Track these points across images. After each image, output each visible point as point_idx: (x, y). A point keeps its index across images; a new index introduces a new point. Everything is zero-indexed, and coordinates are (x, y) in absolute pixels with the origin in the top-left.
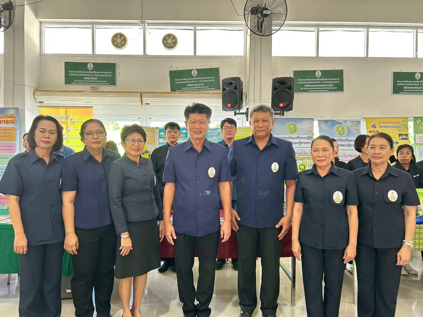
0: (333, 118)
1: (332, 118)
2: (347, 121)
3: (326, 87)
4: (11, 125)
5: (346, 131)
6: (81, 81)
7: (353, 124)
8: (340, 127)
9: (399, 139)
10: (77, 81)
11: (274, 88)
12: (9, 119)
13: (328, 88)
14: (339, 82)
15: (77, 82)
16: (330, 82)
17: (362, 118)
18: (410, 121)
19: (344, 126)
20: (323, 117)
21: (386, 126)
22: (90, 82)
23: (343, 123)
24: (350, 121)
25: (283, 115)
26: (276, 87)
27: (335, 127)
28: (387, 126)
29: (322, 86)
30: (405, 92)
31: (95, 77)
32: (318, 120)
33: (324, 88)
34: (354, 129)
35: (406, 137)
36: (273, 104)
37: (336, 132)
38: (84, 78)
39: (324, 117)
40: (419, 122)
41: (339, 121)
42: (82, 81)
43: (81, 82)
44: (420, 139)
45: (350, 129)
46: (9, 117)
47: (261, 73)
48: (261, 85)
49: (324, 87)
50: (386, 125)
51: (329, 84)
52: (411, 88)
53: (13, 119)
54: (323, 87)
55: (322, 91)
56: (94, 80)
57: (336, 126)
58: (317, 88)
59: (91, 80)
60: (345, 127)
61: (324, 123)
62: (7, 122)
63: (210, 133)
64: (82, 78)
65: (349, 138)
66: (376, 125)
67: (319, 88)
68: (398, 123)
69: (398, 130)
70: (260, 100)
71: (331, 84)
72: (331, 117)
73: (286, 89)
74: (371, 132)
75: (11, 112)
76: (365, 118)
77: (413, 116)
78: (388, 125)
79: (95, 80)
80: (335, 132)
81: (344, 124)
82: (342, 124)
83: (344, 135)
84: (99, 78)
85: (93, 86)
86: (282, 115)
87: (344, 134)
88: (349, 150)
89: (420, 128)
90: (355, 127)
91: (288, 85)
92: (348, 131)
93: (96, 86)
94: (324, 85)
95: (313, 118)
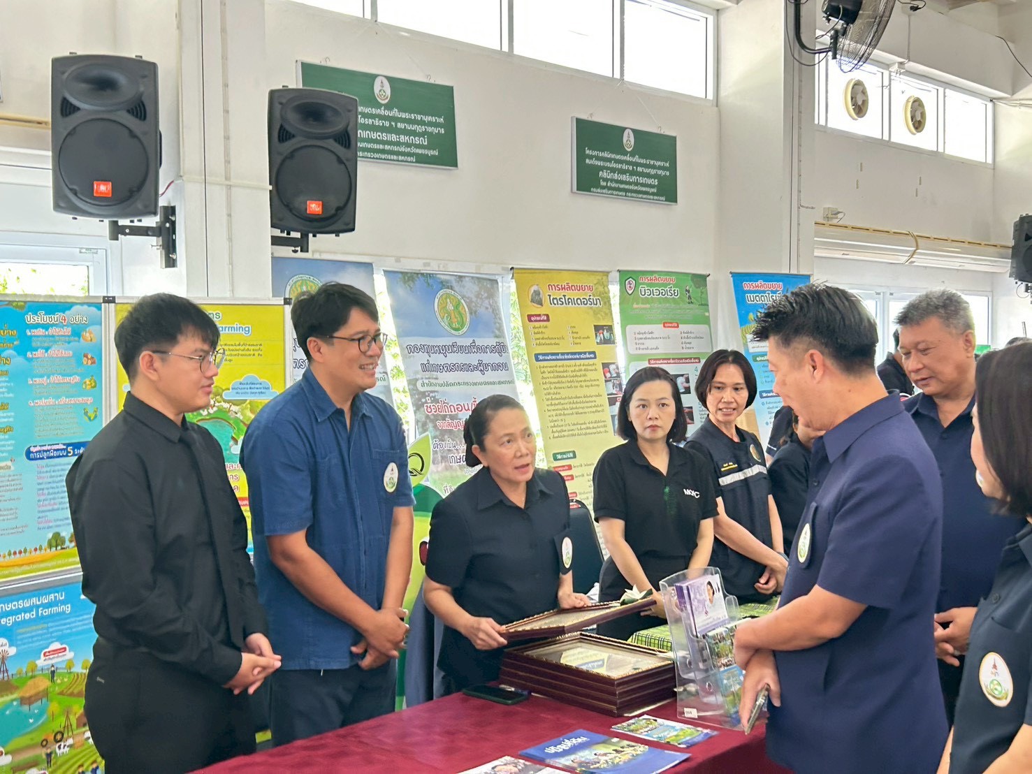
0: (428, 264)
1: (426, 265)
2: (465, 277)
3: (408, 145)
5: (468, 315)
7: (480, 288)
8: (448, 300)
9: (598, 343)
11: (279, 134)
13: (414, 150)
14: (443, 131)
16: (420, 129)
17: (504, 269)
18: (612, 283)
19: (459, 297)
20: (398, 260)
21: (563, 301)
23: (454, 284)
24: (472, 277)
25: (305, 249)
26: (288, 127)
27: (436, 300)
28: (567, 298)
29: (394, 137)
30: (603, 188)
32: (385, 271)
33: (402, 149)
34: (487, 308)
35: (610, 334)
36: (276, 199)
37: (443, 318)
39: (401, 259)
40: (630, 287)
41: (442, 277)
44: (637, 341)
45: (476, 306)
47: (224, 58)
48: (226, 111)
49: (403, 144)
50: (564, 296)
51: (414, 133)
52: (616, 176)
54: (398, 144)
55: (395, 157)
57: (438, 295)
58: (381, 147)
60: (462, 301)
61: (405, 283)
63: (37, 326)
65: (479, 342)
66: (541, 296)
67: (387, 147)
68: (590, 288)
69: (591, 312)
70: (227, 178)
71: (422, 135)
72: (421, 262)
73: (331, 144)
74: (533, 319)
76: (512, 268)
77: (621, 268)
78: (569, 294)
80: (440, 319)
81: (456, 288)
82: (452, 288)
83: (465, 329)
86: (299, 249)
87: (463, 326)
88: (486, 383)
89: (635, 306)
90: (487, 301)
91: (339, 127)
92: (471, 313)
94: (403, 138)
95: (370, 264)
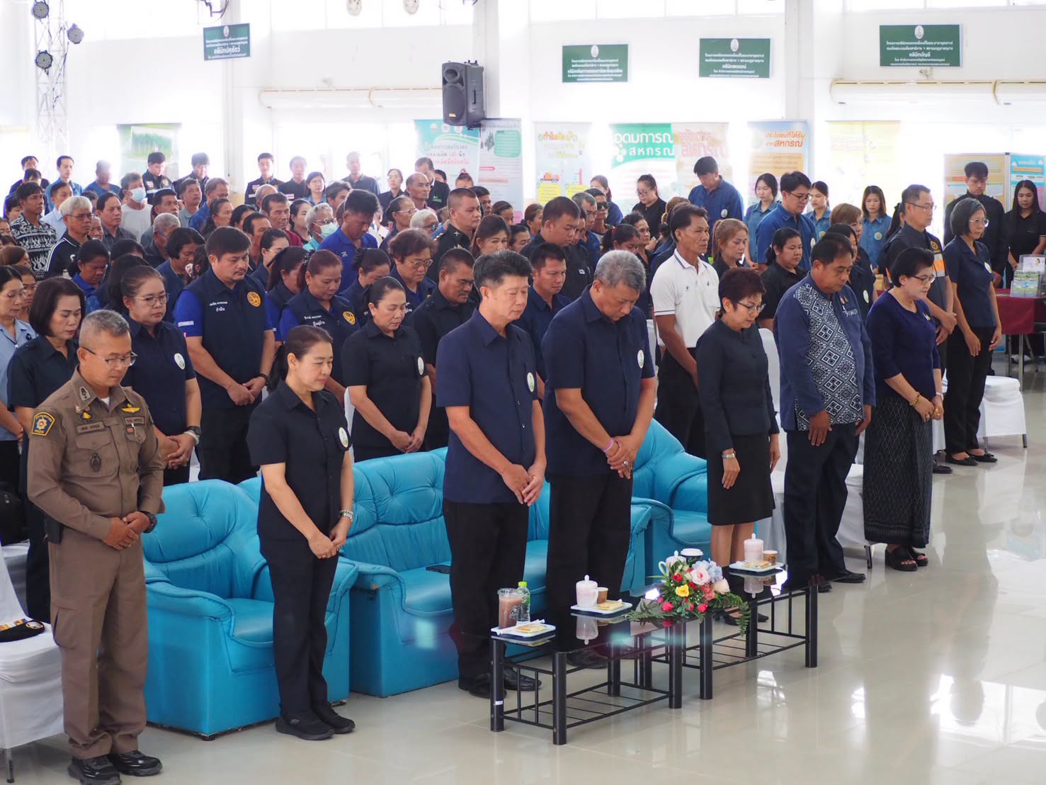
4: (796, 150)
6: (905, 60)
10: (898, 60)
12: (796, 139)
15: (900, 62)
22: (919, 62)
31: (926, 52)
38: (910, 55)
42: (907, 60)
43: (905, 62)
46: (795, 136)
53: (800, 139)
56: (925, 58)
59: (921, 58)
62: (792, 144)
64: (905, 54)
75: (798, 128)
79: (928, 58)
84: (934, 54)
85: (924, 68)
93: (928, 68)
